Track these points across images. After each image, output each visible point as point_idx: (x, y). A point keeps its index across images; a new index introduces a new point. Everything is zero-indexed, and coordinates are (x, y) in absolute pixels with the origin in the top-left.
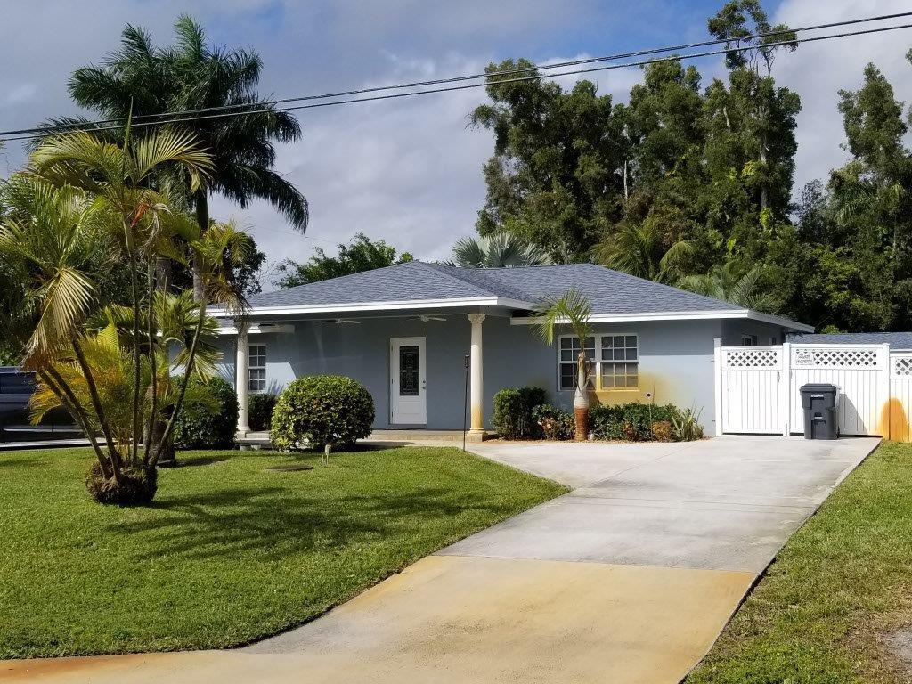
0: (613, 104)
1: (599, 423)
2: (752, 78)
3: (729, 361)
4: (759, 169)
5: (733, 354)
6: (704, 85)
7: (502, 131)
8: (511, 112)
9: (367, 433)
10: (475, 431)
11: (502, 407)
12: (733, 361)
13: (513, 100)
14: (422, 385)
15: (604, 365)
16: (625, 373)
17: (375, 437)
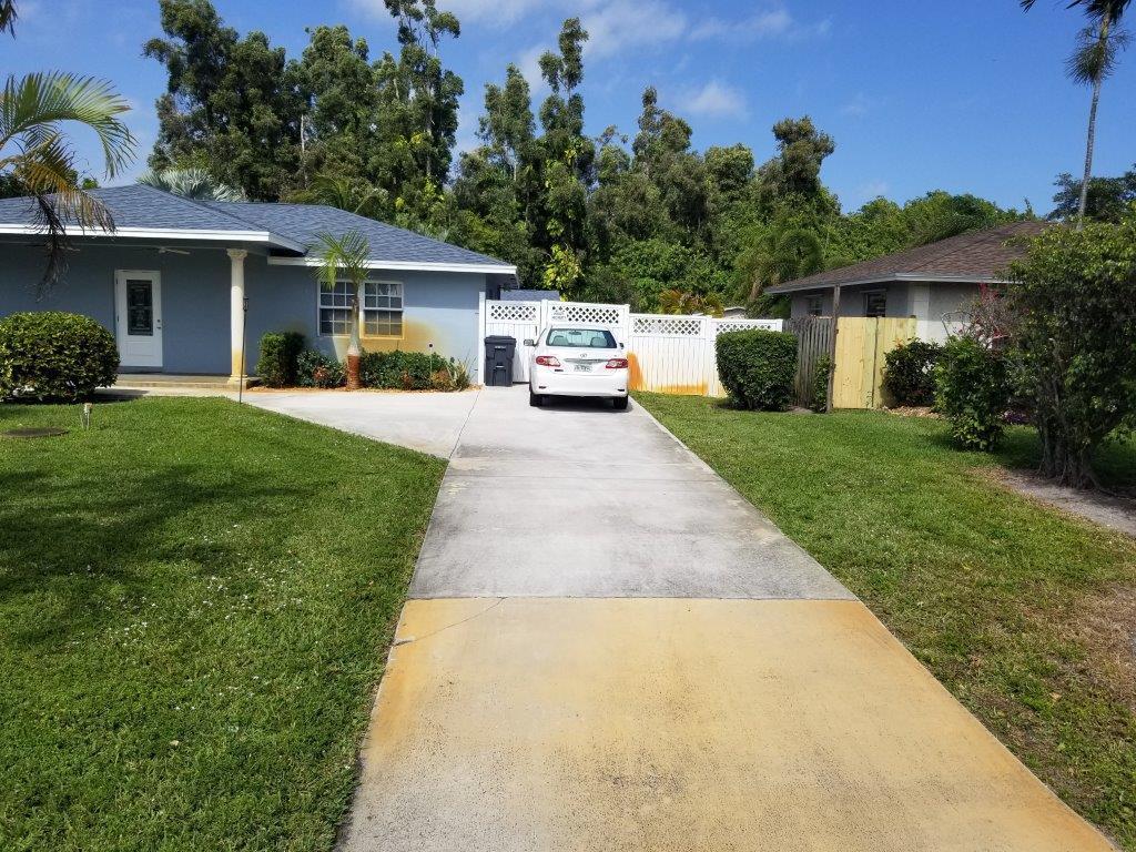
0: (288, 58)
1: (371, 372)
2: (421, 57)
3: (493, 314)
4: (427, 139)
5: (496, 308)
6: (374, 57)
7: (175, 69)
8: (185, 50)
9: (111, 381)
10: (236, 377)
11: (270, 354)
12: (496, 315)
13: (190, 38)
14: (156, 324)
15: (366, 312)
16: (389, 322)
17: (122, 384)
